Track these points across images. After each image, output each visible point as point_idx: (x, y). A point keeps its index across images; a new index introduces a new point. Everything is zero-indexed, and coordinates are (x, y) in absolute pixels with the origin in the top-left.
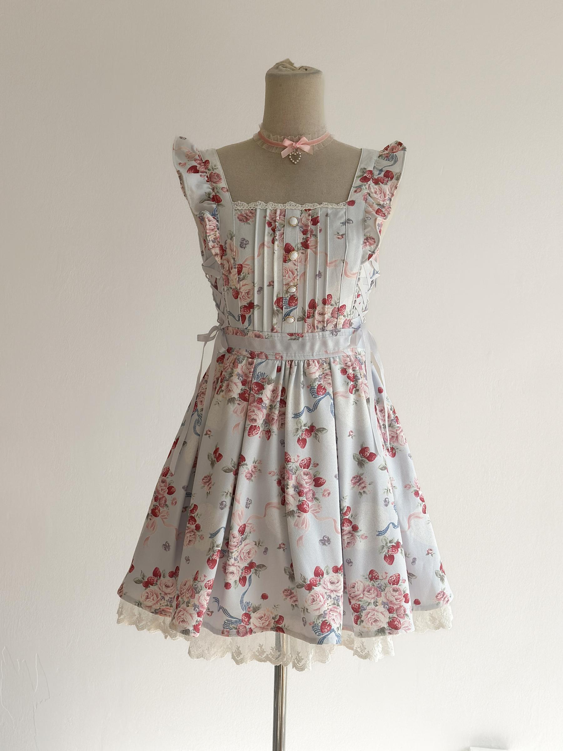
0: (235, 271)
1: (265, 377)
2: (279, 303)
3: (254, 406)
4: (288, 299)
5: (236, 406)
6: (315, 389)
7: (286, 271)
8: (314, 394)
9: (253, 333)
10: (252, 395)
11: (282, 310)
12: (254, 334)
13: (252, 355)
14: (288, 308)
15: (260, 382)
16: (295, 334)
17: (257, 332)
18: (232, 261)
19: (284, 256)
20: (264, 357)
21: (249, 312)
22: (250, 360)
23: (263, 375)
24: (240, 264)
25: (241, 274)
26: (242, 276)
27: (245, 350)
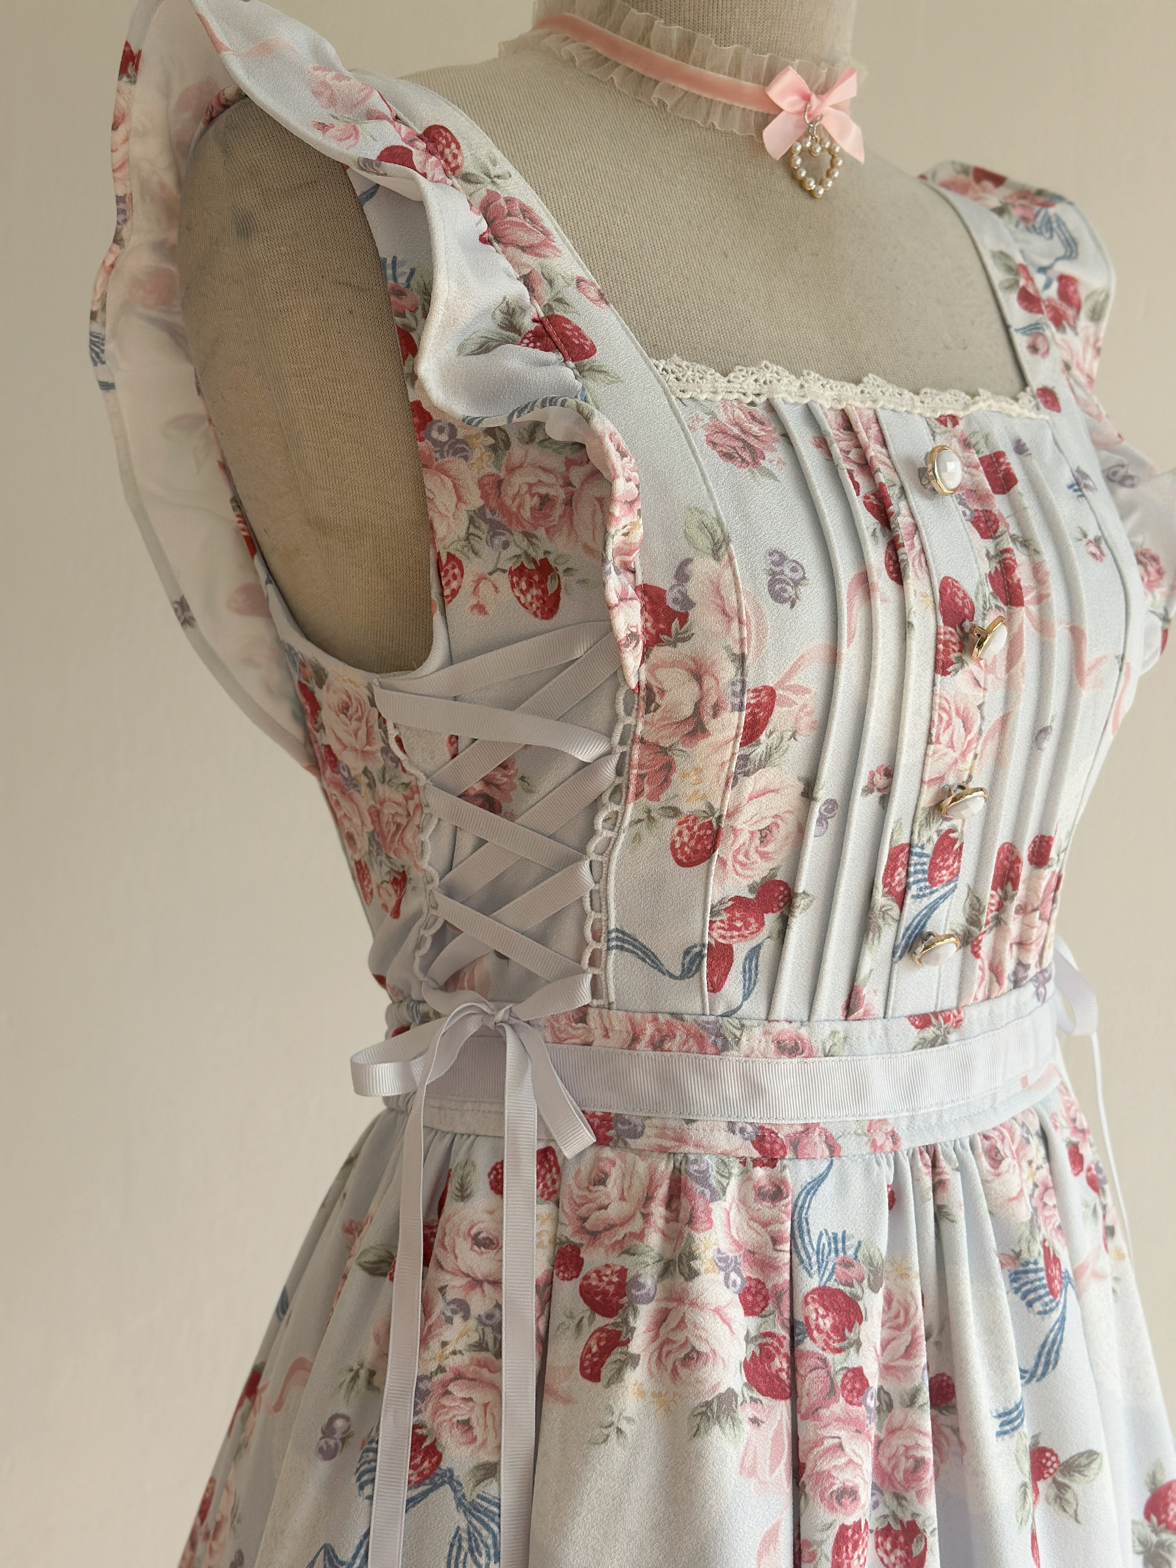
0: (731, 722)
1: (850, 1253)
2: (892, 876)
3: (838, 1419)
4: (929, 850)
5: (745, 1436)
6: (1041, 1270)
7: (945, 716)
8: (1040, 1297)
9: (766, 1033)
10: (812, 1362)
11: (902, 906)
12: (770, 1038)
13: (768, 1146)
14: (924, 896)
15: (833, 1284)
16: (935, 1014)
17: (786, 1026)
18: (727, 672)
19: (938, 641)
20: (823, 1150)
21: (754, 927)
22: (760, 1173)
23: (840, 1245)
24: (765, 687)
25: (763, 737)
26: (759, 751)
27: (724, 1125)
